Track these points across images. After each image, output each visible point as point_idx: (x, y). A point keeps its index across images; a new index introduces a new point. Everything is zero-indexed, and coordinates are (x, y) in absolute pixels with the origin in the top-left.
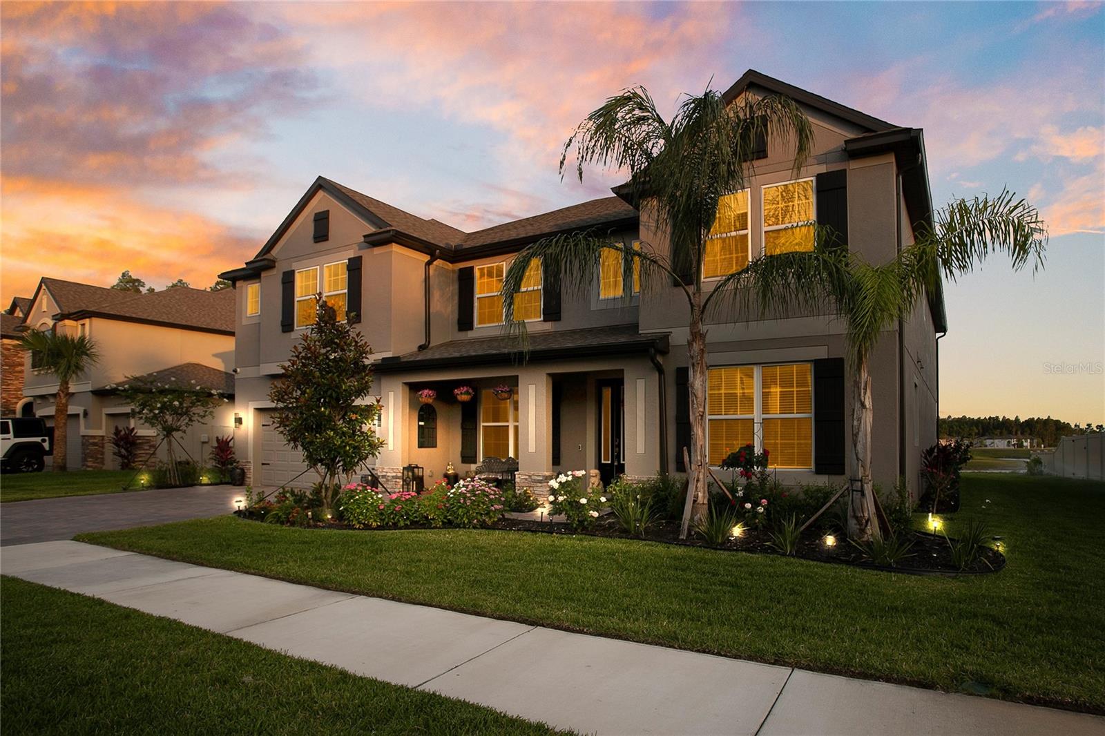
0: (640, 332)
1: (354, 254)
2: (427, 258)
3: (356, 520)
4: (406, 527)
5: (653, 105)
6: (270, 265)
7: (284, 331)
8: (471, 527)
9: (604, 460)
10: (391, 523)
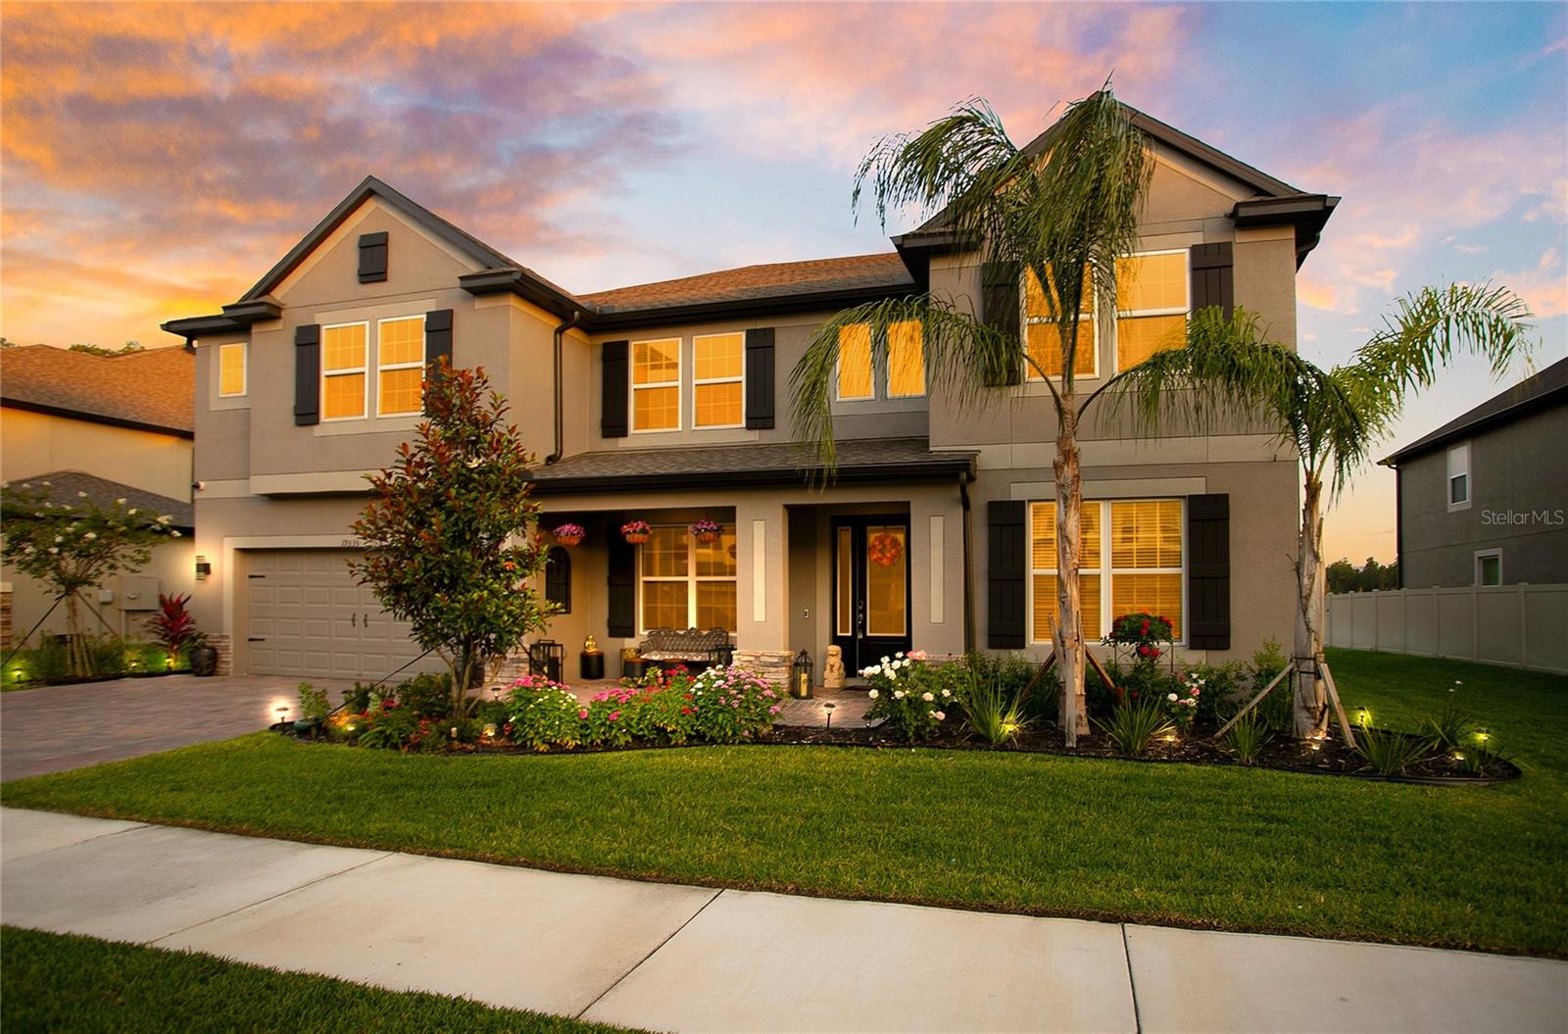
0: (931, 449)
1: (437, 306)
2: (556, 323)
3: (540, 738)
4: (627, 747)
5: (1000, 125)
6: (272, 314)
7: (300, 424)
8: (737, 742)
9: (841, 632)
10: (599, 741)
